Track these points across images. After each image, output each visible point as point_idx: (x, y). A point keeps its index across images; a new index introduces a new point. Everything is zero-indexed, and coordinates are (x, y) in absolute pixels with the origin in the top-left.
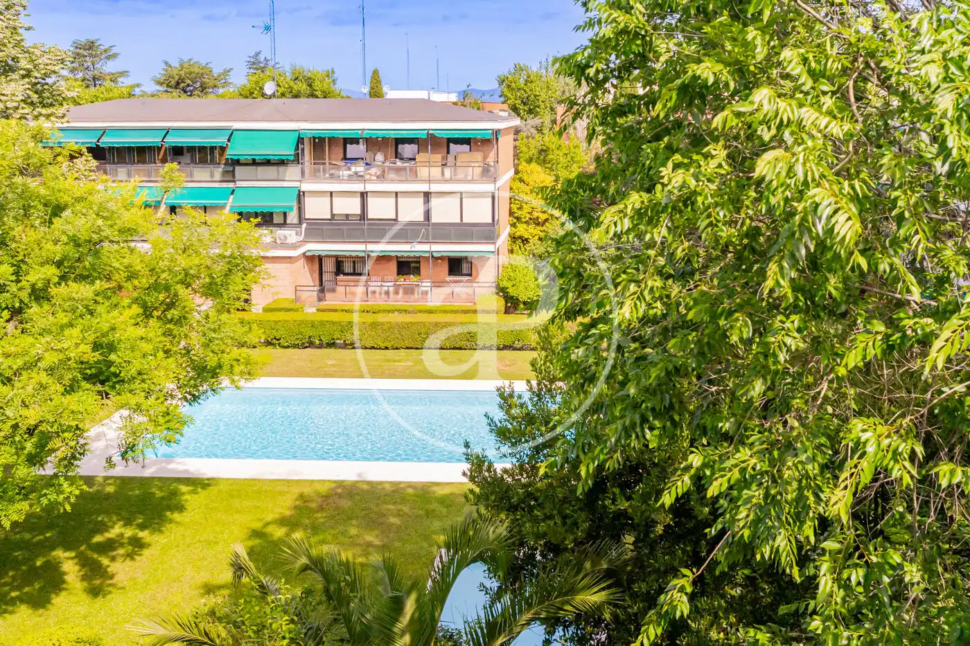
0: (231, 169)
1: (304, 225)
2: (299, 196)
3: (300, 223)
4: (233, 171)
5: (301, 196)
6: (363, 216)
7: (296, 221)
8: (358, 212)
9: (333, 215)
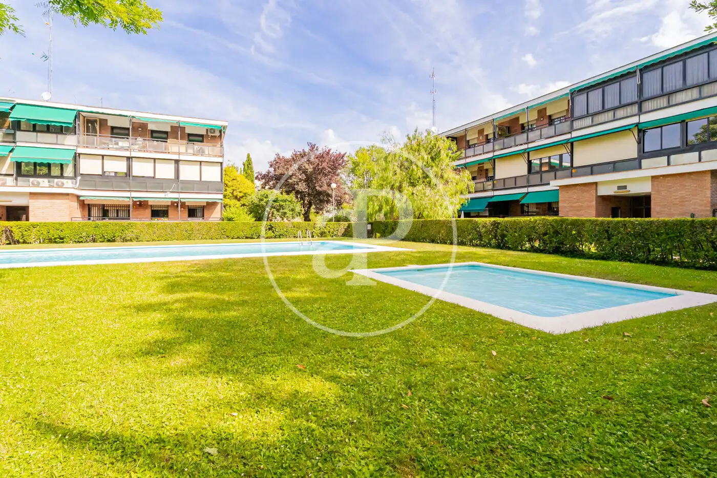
0: (12, 132)
1: (79, 178)
2: (75, 157)
3: (75, 176)
4: (14, 135)
5: (77, 157)
6: (128, 173)
7: (72, 175)
8: (125, 171)
9: (104, 172)
